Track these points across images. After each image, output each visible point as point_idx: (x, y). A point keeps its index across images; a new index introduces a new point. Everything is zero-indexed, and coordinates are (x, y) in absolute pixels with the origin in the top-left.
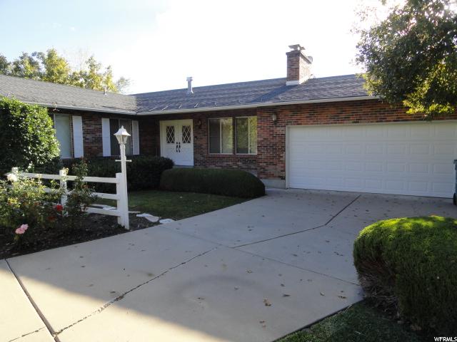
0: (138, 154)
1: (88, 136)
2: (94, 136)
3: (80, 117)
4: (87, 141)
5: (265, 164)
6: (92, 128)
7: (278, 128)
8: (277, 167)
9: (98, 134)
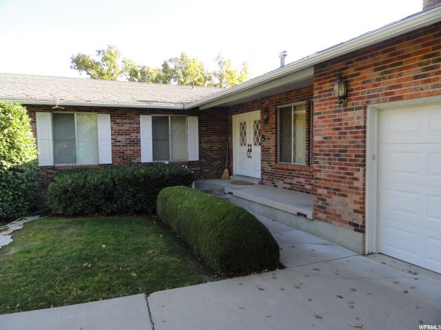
0: (197, 159)
1: (119, 138)
2: (127, 137)
3: (109, 116)
4: (117, 144)
5: (325, 191)
6: (126, 127)
7: (350, 114)
8: (347, 200)
9: (134, 135)
